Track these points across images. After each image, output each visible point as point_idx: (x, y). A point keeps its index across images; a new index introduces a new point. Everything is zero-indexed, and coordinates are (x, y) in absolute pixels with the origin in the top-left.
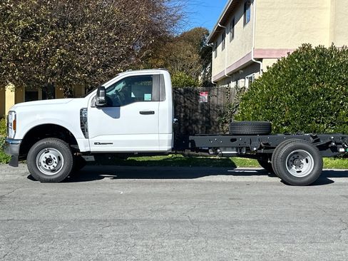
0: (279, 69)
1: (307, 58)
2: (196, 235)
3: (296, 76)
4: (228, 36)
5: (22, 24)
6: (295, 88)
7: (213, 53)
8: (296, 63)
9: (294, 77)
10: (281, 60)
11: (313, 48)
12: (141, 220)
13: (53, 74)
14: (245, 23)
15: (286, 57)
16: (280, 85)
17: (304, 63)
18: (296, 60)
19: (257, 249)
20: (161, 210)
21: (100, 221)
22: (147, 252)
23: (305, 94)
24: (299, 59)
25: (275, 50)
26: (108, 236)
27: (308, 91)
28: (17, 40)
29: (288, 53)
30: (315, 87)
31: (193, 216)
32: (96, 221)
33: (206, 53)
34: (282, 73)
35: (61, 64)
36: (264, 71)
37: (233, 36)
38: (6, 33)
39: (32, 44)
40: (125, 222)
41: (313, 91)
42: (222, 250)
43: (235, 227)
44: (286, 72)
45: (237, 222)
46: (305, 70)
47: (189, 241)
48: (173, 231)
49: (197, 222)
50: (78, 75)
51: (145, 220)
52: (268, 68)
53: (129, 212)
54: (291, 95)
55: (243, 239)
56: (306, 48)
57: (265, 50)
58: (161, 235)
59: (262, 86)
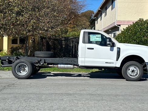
0: (129, 30)
1: (142, 25)
2: (102, 100)
3: (137, 33)
4: (103, 15)
5: (16, 9)
6: (136, 38)
7: (96, 22)
8: (137, 27)
9: (136, 33)
10: (129, 25)
11: (144, 20)
12: (77, 94)
13: (29, 31)
14: (112, 9)
15: (132, 24)
16: (130, 37)
17: (140, 27)
18: (137, 26)
19: (129, 105)
20: (84, 90)
21: (59, 94)
22: (83, 106)
23: (141, 41)
24: (138, 25)
25: (126, 21)
26: (65, 100)
27: (142, 40)
28: (14, 16)
29: (133, 23)
30: (145, 38)
31: (99, 92)
32: (58, 94)
33: (92, 22)
34: (130, 32)
35: (33, 27)
36: (122, 31)
37: (106, 14)
38: (9, 13)
39: (21, 18)
40: (71, 94)
41: (145, 40)
42: (114, 105)
43: (118, 97)
44: (132, 31)
45: (118, 95)
46: (141, 30)
47: (100, 102)
48: (92, 98)
49: (101, 95)
50: (40, 32)
51: (79, 94)
52: (124, 29)
53: (70, 90)
54: (135, 41)
55: (122, 101)
56: (141, 20)
57: (121, 21)
58: (87, 99)
59: (121, 37)
